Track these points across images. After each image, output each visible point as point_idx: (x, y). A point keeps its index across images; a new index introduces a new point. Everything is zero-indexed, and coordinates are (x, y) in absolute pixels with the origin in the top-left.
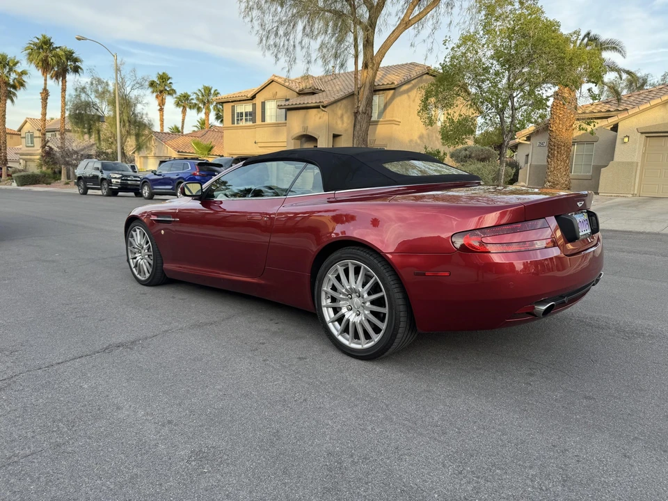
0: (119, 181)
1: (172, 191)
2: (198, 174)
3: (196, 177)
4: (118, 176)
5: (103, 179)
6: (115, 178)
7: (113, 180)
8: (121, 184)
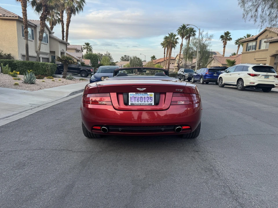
0: (188, 76)
1: (199, 80)
2: (208, 73)
3: (207, 75)
5: (183, 75)
6: (187, 75)
8: (188, 77)
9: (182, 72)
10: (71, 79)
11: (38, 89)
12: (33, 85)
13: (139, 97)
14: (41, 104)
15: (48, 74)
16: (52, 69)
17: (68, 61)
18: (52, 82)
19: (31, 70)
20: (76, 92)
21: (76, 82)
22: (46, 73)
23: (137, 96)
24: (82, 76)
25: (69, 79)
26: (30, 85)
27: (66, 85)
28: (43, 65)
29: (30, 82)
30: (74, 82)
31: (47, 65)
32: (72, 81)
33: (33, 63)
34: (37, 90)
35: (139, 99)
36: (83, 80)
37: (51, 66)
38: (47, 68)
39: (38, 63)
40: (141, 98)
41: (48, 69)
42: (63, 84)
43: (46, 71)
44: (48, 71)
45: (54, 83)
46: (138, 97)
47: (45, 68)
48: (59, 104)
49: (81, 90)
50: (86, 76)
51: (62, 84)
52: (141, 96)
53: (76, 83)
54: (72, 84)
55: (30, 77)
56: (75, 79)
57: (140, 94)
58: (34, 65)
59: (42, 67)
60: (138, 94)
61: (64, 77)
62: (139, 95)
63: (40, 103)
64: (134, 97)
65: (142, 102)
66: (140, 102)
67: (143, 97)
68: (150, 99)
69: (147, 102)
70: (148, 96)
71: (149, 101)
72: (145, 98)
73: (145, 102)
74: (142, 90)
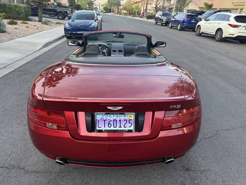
1: (177, 26)
2: (186, 19)
3: (185, 21)
4: (166, 18)
5: (161, 19)
6: (164, 19)
8: (166, 21)
9: (160, 15)
10: (46, 23)
13: (112, 119)
14: (8, 62)
15: (23, 17)
16: (26, 11)
18: (26, 28)
19: (3, 14)
20: (50, 43)
21: (52, 27)
22: (21, 16)
23: (109, 118)
24: (59, 19)
25: (44, 24)
27: (41, 31)
28: (16, 6)
30: (50, 27)
31: (20, 7)
32: (48, 26)
33: (5, 5)
34: (7, 41)
35: (111, 123)
36: (59, 23)
37: (24, 9)
38: (21, 10)
39: (11, 5)
40: (115, 121)
41: (22, 12)
42: (38, 30)
43: (19, 14)
44: (23, 14)
45: (28, 30)
46: (109, 119)
47: (19, 10)
48: (28, 63)
49: (56, 39)
50: (63, 19)
51: (36, 30)
52: (115, 118)
53: (51, 29)
54: (47, 30)
56: (52, 23)
57: (112, 115)
58: (7, 7)
59: (15, 10)
60: (109, 115)
61: (40, 21)
62: (112, 117)
63: (7, 60)
64: (103, 120)
65: (116, 127)
66: (112, 127)
67: (118, 119)
68: (129, 123)
69: (124, 127)
70: (126, 118)
71: (128, 125)
72: (120, 121)
73: (120, 127)
74: (116, 109)
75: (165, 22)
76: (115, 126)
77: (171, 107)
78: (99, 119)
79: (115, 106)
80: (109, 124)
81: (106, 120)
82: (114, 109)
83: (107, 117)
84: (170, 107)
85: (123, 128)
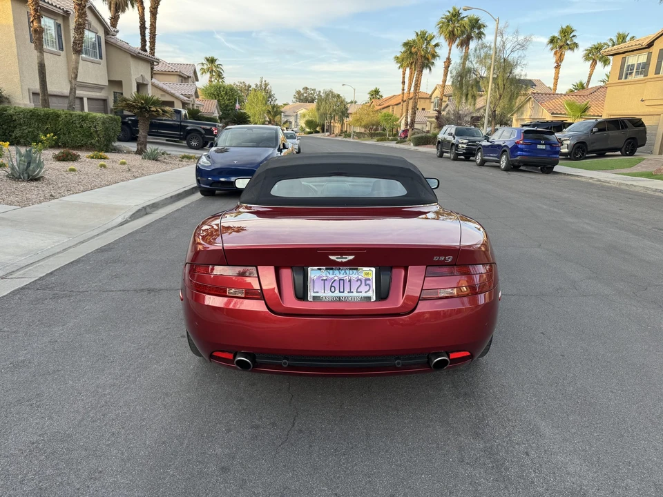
0: (465, 146)
1: (497, 159)
2: (521, 142)
3: (519, 146)
4: (465, 141)
5: (453, 144)
6: (462, 143)
7: (460, 145)
8: (467, 149)
9: (451, 135)
10: (154, 158)
11: (46, 199)
12: (34, 184)
13: (336, 278)
15: (97, 144)
16: (107, 129)
17: (150, 108)
19: (48, 135)
20: (155, 206)
21: (168, 167)
22: (93, 141)
23: (331, 276)
25: (149, 159)
26: (25, 184)
27: (137, 177)
28: (85, 118)
29: (26, 175)
30: (164, 166)
31: (93, 120)
32: (158, 163)
33: (58, 116)
34: (40, 202)
35: (335, 284)
36: (189, 158)
37: (103, 123)
38: (95, 127)
39: (71, 115)
40: (342, 282)
41: (97, 131)
42: (129, 175)
43: (90, 136)
44: (98, 136)
45: (104, 174)
46: (332, 279)
47: (90, 127)
51: (125, 174)
52: (341, 276)
53: (166, 171)
54: (154, 173)
55: (24, 162)
56: (170, 157)
57: (337, 272)
58: (60, 119)
59: (81, 127)
60: (331, 271)
61: (139, 152)
62: (336, 275)
64: (322, 280)
65: (343, 292)
66: (337, 291)
67: (347, 278)
68: (366, 285)
69: (357, 292)
70: (360, 277)
71: (364, 288)
72: (350, 281)
73: (350, 292)
74: (344, 260)
75: (464, 151)
76: (342, 290)
77: (436, 258)
78: (315, 278)
79: (341, 254)
80: (331, 286)
81: (326, 280)
82: (340, 260)
83: (328, 275)
84: (434, 259)
85: (355, 294)
